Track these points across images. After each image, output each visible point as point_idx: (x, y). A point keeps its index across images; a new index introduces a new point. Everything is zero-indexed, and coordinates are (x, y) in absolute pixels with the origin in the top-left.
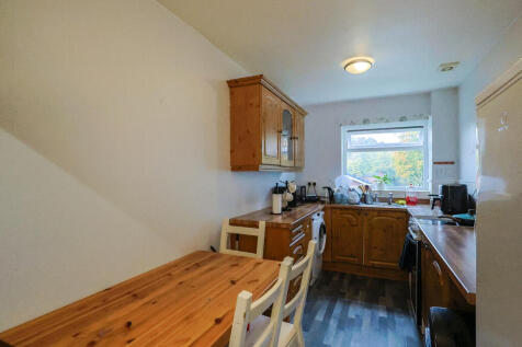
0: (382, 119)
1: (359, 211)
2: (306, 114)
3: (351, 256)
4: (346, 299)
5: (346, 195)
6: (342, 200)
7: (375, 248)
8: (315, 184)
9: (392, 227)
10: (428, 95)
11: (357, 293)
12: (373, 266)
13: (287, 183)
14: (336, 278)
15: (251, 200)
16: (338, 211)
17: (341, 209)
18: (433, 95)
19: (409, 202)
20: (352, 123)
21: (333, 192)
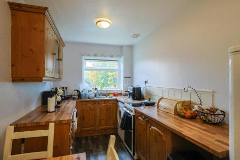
0: (103, 55)
1: (95, 102)
2: (65, 46)
3: (91, 126)
4: (94, 153)
5: (88, 94)
6: (85, 97)
7: (103, 120)
8: (66, 88)
9: (110, 108)
10: (121, 47)
11: (98, 148)
12: (102, 129)
13: (56, 89)
14: (84, 142)
15: (28, 104)
16: (84, 103)
17: (85, 101)
18: (124, 48)
19: (115, 95)
20: (89, 55)
21: (80, 92)
